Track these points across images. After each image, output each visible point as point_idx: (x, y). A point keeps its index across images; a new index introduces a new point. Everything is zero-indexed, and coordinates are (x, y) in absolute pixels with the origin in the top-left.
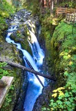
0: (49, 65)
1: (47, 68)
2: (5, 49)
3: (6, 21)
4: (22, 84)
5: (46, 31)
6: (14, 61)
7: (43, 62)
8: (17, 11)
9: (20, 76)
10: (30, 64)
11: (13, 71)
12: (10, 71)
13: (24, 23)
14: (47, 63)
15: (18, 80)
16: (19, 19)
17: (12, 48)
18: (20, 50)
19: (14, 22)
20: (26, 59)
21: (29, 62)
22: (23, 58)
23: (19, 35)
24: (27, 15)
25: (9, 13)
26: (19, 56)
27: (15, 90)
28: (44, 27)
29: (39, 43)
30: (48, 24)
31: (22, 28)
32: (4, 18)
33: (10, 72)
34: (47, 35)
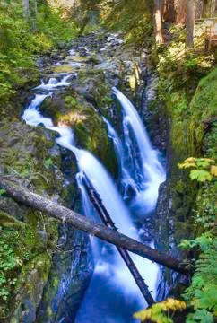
0: (179, 211)
1: (171, 221)
2: (10, 146)
3: (39, 60)
4: (56, 281)
5: (173, 91)
6: (34, 184)
7: (158, 200)
8: (83, 34)
9: (49, 246)
10: (100, 201)
11: (23, 225)
12: (11, 221)
13: (96, 66)
14: (171, 203)
15: (40, 263)
16: (84, 54)
17: (34, 143)
18: (67, 149)
19: (67, 63)
20: (86, 182)
21: (97, 196)
22: (75, 180)
23: (73, 102)
24: (113, 46)
25: (53, 41)
26: (57, 171)
27: (18, 305)
28: (165, 78)
29: (148, 130)
30: (180, 69)
31: (86, 81)
32: (35, 53)
33: (11, 224)
34: (176, 102)
